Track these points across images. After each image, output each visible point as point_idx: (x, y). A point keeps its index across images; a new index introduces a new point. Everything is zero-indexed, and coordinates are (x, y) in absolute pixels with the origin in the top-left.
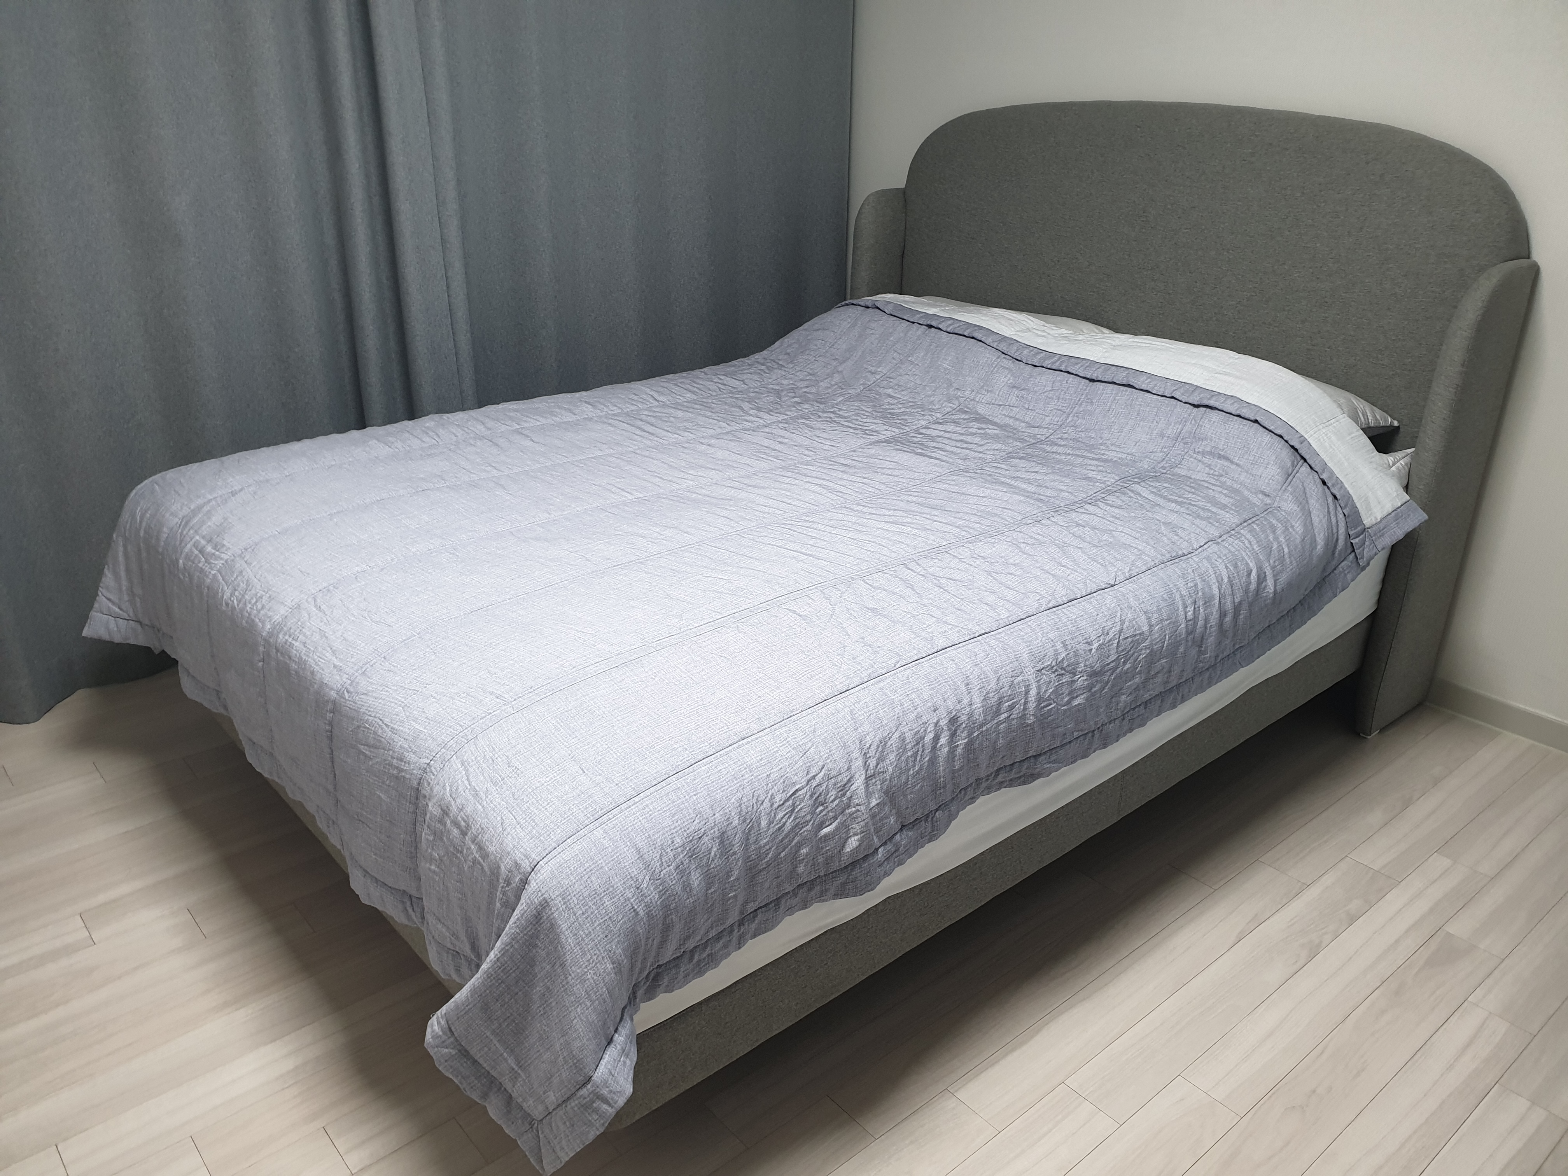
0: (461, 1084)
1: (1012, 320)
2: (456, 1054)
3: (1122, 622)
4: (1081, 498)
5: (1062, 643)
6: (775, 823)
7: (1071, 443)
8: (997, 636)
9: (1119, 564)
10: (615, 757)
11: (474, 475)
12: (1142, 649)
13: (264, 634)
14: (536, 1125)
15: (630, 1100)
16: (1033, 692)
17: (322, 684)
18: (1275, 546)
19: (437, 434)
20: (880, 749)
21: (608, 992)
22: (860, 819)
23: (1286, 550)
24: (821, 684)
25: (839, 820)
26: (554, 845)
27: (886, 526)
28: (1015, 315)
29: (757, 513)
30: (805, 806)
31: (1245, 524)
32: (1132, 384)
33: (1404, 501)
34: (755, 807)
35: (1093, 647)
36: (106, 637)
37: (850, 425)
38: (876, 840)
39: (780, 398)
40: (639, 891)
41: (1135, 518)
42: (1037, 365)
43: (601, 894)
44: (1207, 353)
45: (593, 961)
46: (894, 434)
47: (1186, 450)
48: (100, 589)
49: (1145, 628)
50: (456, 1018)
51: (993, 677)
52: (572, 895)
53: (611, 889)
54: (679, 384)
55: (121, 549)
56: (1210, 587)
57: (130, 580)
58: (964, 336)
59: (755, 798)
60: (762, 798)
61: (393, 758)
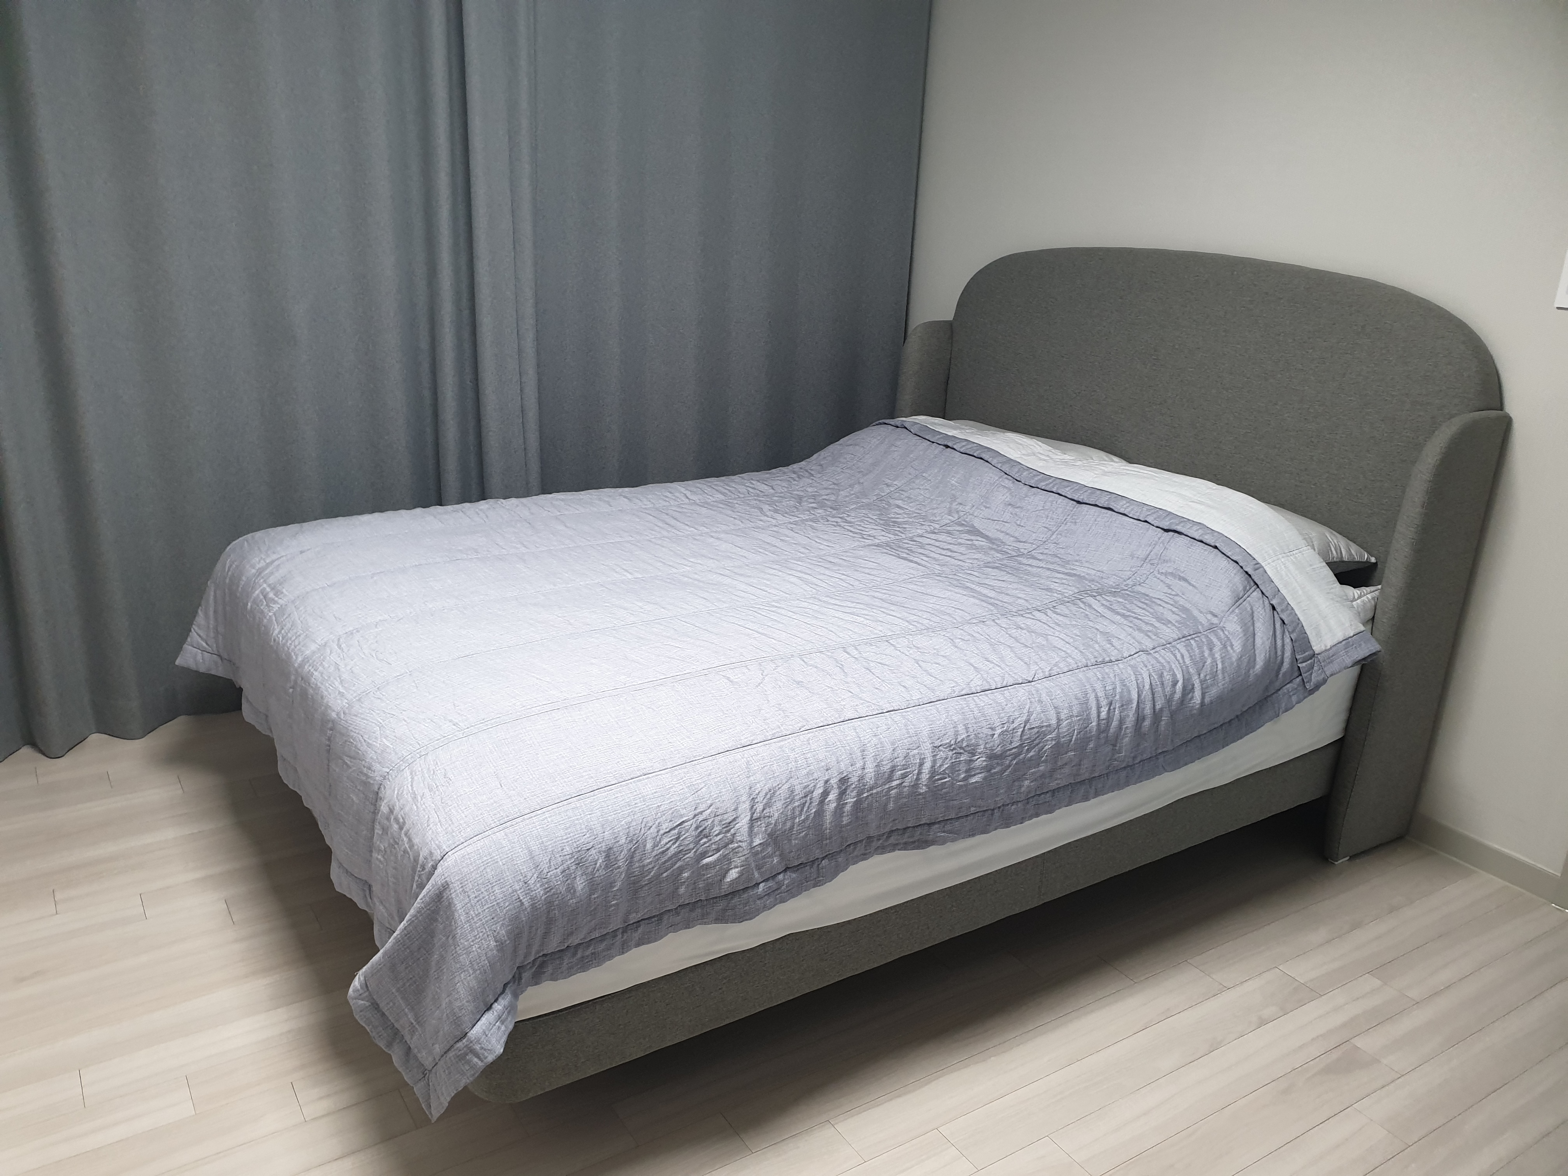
0: (372, 1032)
1: (1021, 444)
2: (370, 1006)
3: (1030, 714)
4: (1034, 606)
5: (964, 725)
6: (659, 846)
7: (1050, 559)
8: (904, 714)
9: (1042, 664)
10: (531, 777)
11: (504, 550)
12: (1047, 740)
13: (296, 665)
14: (427, 1075)
15: (500, 1058)
16: (927, 765)
17: (328, 707)
18: (1209, 661)
19: (487, 517)
20: (768, 796)
21: (490, 966)
22: (740, 854)
23: (1220, 666)
24: (727, 737)
25: (721, 852)
26: (462, 840)
27: (842, 615)
28: (1025, 440)
29: (733, 597)
30: (689, 835)
31: (1184, 639)
32: (1111, 507)
33: (1357, 631)
34: (643, 832)
35: (996, 733)
36: (193, 666)
37: (851, 529)
38: (756, 875)
39: (800, 503)
40: (526, 885)
41: (1074, 626)
42: (1033, 486)
43: (493, 883)
44: (1187, 483)
45: (479, 937)
46: (889, 540)
47: (1151, 571)
48: (193, 626)
49: (1054, 722)
50: (370, 975)
51: (889, 748)
52: (469, 881)
53: (502, 881)
54: (713, 486)
55: (212, 593)
56: (1129, 692)
57: (216, 619)
58: (974, 456)
59: (644, 823)
60: (650, 825)
61: (364, 767)
